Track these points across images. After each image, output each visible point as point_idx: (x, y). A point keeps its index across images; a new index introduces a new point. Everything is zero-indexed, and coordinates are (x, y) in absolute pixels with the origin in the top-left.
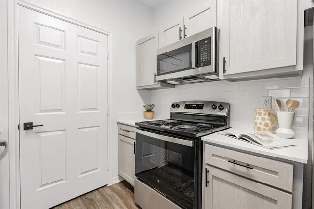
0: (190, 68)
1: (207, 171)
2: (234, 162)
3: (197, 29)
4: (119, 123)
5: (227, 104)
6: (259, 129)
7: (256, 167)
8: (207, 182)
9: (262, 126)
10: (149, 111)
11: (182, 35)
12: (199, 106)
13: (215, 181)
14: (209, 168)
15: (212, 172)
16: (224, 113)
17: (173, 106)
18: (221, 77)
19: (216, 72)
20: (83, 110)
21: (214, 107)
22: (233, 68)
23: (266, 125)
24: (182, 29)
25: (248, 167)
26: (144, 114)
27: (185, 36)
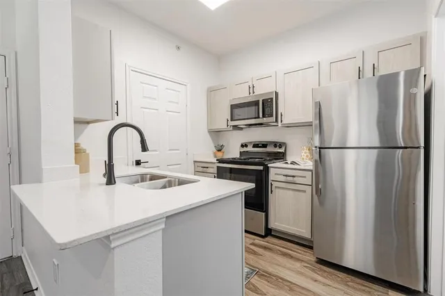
0: (258, 117)
1: (272, 185)
2: (286, 176)
3: (263, 89)
4: (195, 162)
5: (284, 143)
6: (303, 159)
7: (297, 176)
8: (272, 191)
9: (305, 157)
10: (219, 151)
11: (251, 92)
12: (264, 146)
13: (277, 190)
14: (273, 183)
15: (275, 184)
16: (282, 150)
17: (242, 146)
18: (280, 124)
19: (277, 121)
20: (170, 150)
21: (275, 146)
22: (287, 120)
23: (307, 156)
24: (251, 86)
25: (294, 177)
26: (215, 153)
27: (254, 92)
